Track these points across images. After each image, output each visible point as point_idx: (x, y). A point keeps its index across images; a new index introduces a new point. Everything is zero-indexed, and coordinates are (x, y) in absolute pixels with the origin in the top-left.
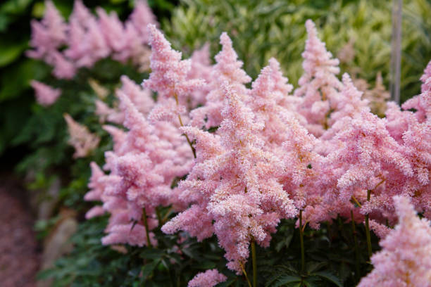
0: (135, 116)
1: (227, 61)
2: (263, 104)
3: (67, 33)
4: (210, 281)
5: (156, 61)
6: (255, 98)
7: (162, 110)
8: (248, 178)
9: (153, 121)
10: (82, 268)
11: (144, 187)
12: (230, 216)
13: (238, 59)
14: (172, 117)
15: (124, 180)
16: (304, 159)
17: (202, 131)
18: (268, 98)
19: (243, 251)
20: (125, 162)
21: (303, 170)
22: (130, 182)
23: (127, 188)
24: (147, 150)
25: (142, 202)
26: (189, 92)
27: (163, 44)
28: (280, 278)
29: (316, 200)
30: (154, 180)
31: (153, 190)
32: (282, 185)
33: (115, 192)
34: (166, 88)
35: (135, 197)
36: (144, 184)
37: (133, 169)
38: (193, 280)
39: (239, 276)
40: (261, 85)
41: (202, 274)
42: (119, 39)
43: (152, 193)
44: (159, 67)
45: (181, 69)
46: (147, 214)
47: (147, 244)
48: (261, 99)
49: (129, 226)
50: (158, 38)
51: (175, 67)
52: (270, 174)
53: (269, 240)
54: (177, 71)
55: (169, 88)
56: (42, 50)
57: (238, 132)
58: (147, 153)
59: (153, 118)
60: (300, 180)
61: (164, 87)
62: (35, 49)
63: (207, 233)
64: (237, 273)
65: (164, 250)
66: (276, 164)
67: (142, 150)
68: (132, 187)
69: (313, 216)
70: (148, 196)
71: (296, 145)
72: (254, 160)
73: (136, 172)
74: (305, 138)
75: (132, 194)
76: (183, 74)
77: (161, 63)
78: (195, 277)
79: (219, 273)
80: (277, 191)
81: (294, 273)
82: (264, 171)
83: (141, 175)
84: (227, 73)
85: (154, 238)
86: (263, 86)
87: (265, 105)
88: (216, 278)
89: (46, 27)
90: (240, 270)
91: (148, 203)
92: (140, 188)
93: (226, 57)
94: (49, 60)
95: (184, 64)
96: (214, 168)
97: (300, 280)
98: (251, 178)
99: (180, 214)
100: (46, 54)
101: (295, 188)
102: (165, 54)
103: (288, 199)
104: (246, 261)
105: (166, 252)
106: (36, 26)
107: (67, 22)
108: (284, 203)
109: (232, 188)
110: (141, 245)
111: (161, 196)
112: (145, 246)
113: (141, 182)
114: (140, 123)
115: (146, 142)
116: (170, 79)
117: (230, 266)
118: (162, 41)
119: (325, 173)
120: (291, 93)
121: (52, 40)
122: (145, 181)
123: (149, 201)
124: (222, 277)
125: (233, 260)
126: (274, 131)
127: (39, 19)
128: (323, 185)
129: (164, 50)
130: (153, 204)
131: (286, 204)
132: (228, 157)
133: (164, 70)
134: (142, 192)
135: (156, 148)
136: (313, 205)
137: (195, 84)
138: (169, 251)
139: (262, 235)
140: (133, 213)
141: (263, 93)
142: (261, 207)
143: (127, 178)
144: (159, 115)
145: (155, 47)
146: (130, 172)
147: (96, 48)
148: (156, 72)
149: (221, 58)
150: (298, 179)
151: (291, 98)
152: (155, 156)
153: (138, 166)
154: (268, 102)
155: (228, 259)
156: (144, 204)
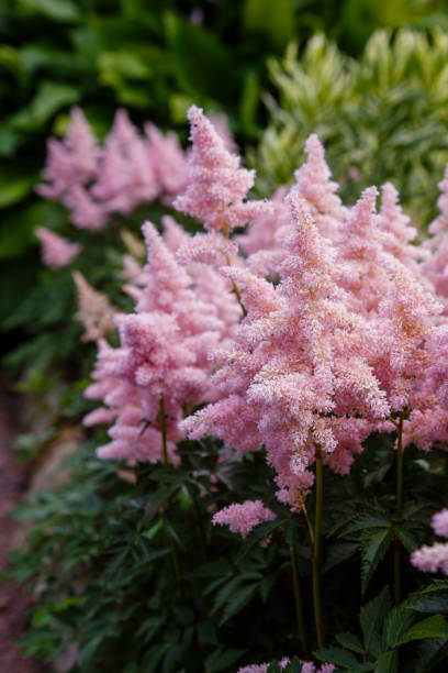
0: (162, 258)
1: (313, 180)
2: (360, 246)
3: (100, 161)
4: (249, 517)
5: (198, 167)
6: (349, 237)
7: (200, 245)
8: (317, 351)
9: (184, 259)
10: (74, 505)
11: (164, 366)
12: (282, 405)
13: (332, 179)
14: (215, 257)
15: (134, 353)
16: (414, 332)
17: (254, 277)
18: (368, 239)
19: (298, 466)
20: (137, 323)
21: (408, 349)
22: (143, 356)
23: (137, 365)
24: (176, 311)
25: (158, 390)
26: (247, 220)
27: (211, 140)
28: (357, 519)
29: (428, 401)
30: (181, 357)
31: (178, 374)
32: (372, 368)
33: (119, 371)
34: (211, 212)
35: (147, 380)
36: (163, 361)
37: (148, 336)
38: (221, 512)
39: (295, 514)
40: (360, 216)
41: (238, 505)
42: (174, 172)
43: (175, 377)
44: (202, 176)
45: (235, 183)
46: (166, 413)
47: (163, 461)
48: (358, 238)
49: (138, 431)
50: (205, 130)
51: (226, 178)
52: (356, 350)
53: (349, 463)
54: (229, 186)
55: (215, 214)
56: (61, 184)
57: (307, 275)
58: (175, 316)
59: (184, 255)
60: (402, 364)
61: (208, 209)
62: (49, 183)
63: (250, 442)
64: (292, 510)
65: (188, 473)
66: (365, 333)
67: (167, 309)
68: (145, 365)
69: (421, 427)
70: (169, 381)
71: (402, 308)
72: (331, 325)
73: (153, 341)
74: (417, 298)
75: (143, 375)
76: (239, 191)
77: (206, 170)
78: (225, 508)
79: (264, 507)
80: (363, 377)
81: (381, 513)
82: (345, 345)
83: (160, 346)
84: (311, 198)
85: (176, 452)
86: (362, 218)
87: (363, 250)
88: (259, 514)
89: (70, 150)
90: (297, 505)
91: (168, 394)
92: (157, 367)
93: (312, 174)
94: (68, 202)
95: (242, 176)
96: (264, 331)
97: (388, 525)
98: (321, 349)
99: (210, 406)
100: (66, 192)
101: (395, 378)
102: (213, 157)
103: (377, 389)
104: (308, 491)
105: (191, 476)
106: (55, 148)
107: (101, 144)
108: (370, 395)
109: (290, 366)
110: (154, 461)
111: (188, 383)
112: (159, 463)
113: (159, 358)
114: (168, 269)
115: (175, 300)
116: (217, 195)
117: (282, 496)
118: (210, 135)
119: (443, 355)
120: (415, 243)
121: (77, 171)
122: (165, 357)
123: (169, 390)
124: (268, 514)
125: (287, 488)
126: (375, 293)
127: (60, 139)
128: (439, 374)
129: (212, 149)
130: (175, 395)
131: (374, 397)
132: (289, 315)
133: (208, 182)
134: (159, 374)
135: (191, 312)
136: (422, 409)
137: (255, 208)
138: (196, 474)
139: (330, 443)
140: (144, 409)
141: (362, 229)
142: (333, 398)
143: (138, 350)
144: (195, 251)
145: (198, 145)
146: (143, 341)
147: (138, 184)
148: (196, 184)
149: (304, 175)
150: (398, 361)
151: (412, 249)
152: (187, 322)
153: (157, 331)
154: (368, 244)
155: (279, 484)
156: (162, 394)
